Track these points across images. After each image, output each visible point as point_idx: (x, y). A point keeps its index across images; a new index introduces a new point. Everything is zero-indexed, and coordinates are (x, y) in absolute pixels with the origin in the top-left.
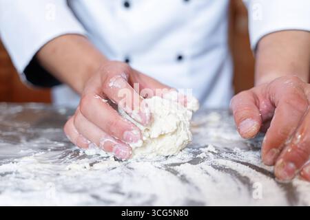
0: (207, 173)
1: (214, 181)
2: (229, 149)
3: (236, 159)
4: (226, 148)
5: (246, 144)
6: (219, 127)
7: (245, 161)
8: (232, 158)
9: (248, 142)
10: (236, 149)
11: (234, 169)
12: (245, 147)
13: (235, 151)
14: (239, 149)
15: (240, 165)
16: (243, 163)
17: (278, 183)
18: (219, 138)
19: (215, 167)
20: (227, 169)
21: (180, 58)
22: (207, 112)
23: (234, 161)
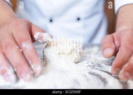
0: (85, 76)
1: (88, 80)
2: (99, 65)
3: (102, 69)
4: (98, 64)
5: (109, 62)
6: (97, 53)
7: (106, 71)
8: (100, 69)
9: (110, 61)
10: (103, 65)
11: (99, 74)
12: (108, 64)
13: (102, 66)
14: (104, 65)
15: (103, 72)
16: (104, 72)
17: (120, 82)
18: (95, 59)
19: (90, 73)
20: (96, 74)
21: (79, 19)
22: (93, 46)
23: (101, 70)
